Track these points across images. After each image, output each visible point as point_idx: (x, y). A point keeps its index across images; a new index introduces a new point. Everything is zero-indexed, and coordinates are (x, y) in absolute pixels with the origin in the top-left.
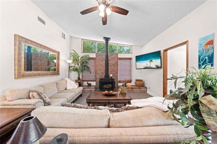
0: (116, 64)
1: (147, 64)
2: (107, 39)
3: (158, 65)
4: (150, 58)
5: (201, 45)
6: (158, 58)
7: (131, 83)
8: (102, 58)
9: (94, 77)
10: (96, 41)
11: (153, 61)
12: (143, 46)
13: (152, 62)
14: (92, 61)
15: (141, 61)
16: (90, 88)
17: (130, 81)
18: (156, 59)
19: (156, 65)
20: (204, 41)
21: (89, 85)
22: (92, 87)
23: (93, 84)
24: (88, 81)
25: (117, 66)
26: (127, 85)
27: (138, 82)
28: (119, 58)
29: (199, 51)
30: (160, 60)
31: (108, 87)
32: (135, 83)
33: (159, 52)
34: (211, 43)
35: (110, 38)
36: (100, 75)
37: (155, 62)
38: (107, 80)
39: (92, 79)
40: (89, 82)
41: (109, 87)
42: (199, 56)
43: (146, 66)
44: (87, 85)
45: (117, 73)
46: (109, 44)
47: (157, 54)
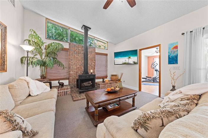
0: (94, 59)
1: (125, 60)
2: (86, 29)
3: (135, 61)
4: (129, 55)
5: (170, 48)
6: (135, 55)
7: (107, 78)
8: (77, 51)
9: (66, 74)
10: (70, 28)
11: (131, 57)
12: (117, 44)
13: (130, 59)
14: (63, 53)
15: (120, 57)
16: (64, 89)
17: (106, 77)
18: (133, 56)
19: (134, 61)
20: (172, 46)
21: (62, 85)
22: (64, 87)
23: (66, 82)
24: (59, 80)
25: (94, 61)
26: (104, 80)
27: (114, 77)
28: (96, 53)
29: (169, 52)
30: (137, 57)
31: (88, 85)
32: (111, 78)
33: (136, 50)
34: (176, 47)
35: (90, 28)
36: (74, 71)
37: (133, 58)
38: (88, 76)
39: (63, 77)
40: (61, 81)
41: (90, 85)
42: (169, 55)
43: (124, 62)
44: (58, 85)
45: (95, 69)
46: (88, 36)
47: (134, 52)
